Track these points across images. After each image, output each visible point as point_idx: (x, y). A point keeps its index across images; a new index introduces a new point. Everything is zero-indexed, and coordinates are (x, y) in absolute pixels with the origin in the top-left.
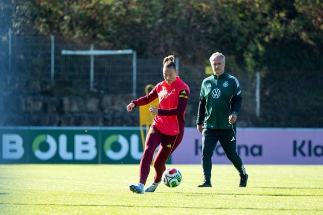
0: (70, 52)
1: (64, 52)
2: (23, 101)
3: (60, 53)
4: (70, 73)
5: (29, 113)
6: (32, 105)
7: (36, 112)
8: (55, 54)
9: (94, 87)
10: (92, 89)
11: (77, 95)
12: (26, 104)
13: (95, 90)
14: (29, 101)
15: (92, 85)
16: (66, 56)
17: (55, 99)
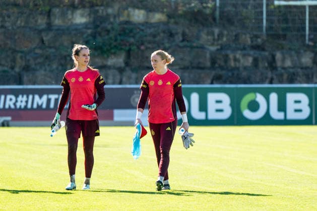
0: (283, 3)
1: (276, 3)
2: (231, 56)
3: (273, 4)
4: (284, 26)
5: (238, 69)
6: (242, 61)
7: (245, 68)
8: (267, 5)
9: (310, 40)
10: (307, 42)
11: (290, 49)
12: (236, 60)
13: (311, 44)
14: (238, 56)
15: (307, 38)
16: (279, 7)
17: (267, 54)
